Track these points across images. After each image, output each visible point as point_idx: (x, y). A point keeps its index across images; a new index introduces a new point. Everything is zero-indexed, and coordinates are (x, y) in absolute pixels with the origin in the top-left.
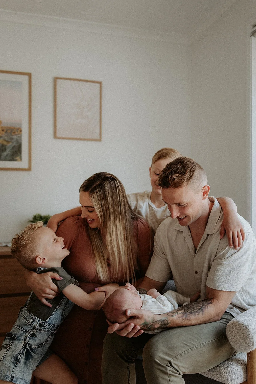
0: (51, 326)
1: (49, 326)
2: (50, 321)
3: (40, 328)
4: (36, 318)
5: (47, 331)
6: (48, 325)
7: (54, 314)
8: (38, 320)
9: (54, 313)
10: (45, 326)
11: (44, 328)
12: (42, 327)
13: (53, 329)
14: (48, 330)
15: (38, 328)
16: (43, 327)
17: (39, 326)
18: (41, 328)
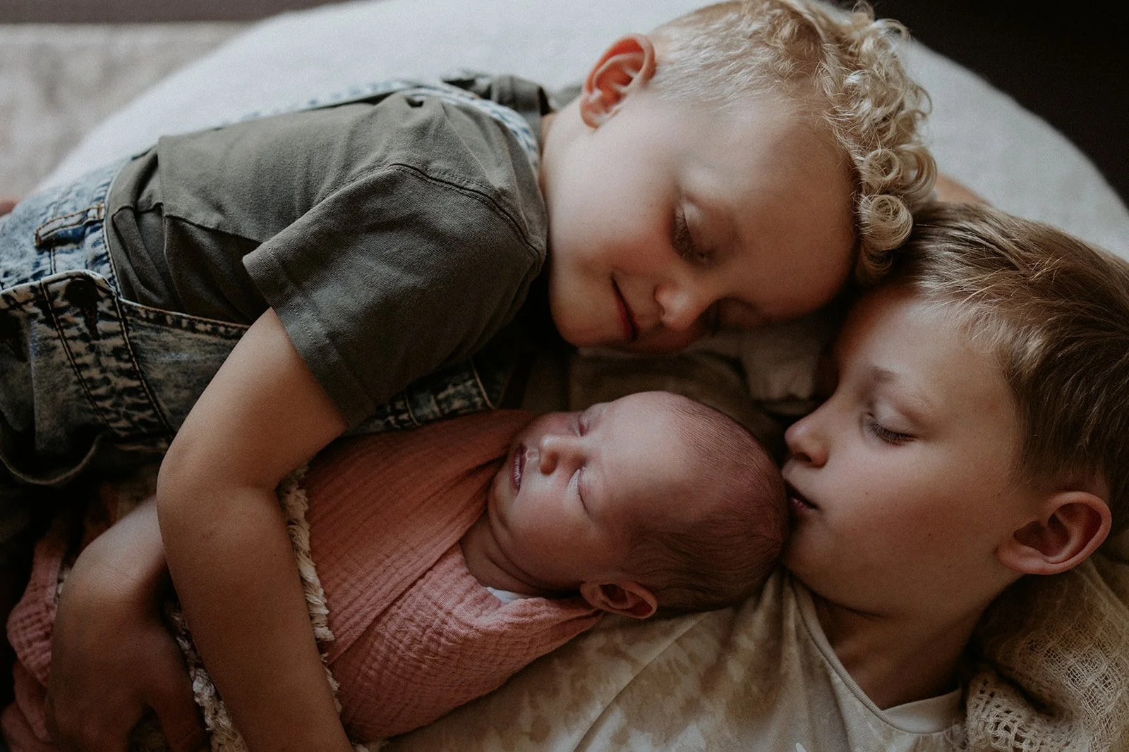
0: (130, 374)
1: (119, 359)
2: (153, 334)
3: (65, 303)
4: (98, 234)
5: (85, 374)
6: (118, 341)
7: (214, 332)
8: (100, 249)
9: (222, 329)
10: (102, 325)
11: (83, 337)
12: (80, 321)
13: (128, 417)
14: (95, 373)
15: (56, 294)
16: (87, 323)
17: (68, 287)
18: (67, 315)
